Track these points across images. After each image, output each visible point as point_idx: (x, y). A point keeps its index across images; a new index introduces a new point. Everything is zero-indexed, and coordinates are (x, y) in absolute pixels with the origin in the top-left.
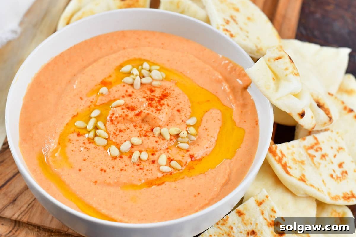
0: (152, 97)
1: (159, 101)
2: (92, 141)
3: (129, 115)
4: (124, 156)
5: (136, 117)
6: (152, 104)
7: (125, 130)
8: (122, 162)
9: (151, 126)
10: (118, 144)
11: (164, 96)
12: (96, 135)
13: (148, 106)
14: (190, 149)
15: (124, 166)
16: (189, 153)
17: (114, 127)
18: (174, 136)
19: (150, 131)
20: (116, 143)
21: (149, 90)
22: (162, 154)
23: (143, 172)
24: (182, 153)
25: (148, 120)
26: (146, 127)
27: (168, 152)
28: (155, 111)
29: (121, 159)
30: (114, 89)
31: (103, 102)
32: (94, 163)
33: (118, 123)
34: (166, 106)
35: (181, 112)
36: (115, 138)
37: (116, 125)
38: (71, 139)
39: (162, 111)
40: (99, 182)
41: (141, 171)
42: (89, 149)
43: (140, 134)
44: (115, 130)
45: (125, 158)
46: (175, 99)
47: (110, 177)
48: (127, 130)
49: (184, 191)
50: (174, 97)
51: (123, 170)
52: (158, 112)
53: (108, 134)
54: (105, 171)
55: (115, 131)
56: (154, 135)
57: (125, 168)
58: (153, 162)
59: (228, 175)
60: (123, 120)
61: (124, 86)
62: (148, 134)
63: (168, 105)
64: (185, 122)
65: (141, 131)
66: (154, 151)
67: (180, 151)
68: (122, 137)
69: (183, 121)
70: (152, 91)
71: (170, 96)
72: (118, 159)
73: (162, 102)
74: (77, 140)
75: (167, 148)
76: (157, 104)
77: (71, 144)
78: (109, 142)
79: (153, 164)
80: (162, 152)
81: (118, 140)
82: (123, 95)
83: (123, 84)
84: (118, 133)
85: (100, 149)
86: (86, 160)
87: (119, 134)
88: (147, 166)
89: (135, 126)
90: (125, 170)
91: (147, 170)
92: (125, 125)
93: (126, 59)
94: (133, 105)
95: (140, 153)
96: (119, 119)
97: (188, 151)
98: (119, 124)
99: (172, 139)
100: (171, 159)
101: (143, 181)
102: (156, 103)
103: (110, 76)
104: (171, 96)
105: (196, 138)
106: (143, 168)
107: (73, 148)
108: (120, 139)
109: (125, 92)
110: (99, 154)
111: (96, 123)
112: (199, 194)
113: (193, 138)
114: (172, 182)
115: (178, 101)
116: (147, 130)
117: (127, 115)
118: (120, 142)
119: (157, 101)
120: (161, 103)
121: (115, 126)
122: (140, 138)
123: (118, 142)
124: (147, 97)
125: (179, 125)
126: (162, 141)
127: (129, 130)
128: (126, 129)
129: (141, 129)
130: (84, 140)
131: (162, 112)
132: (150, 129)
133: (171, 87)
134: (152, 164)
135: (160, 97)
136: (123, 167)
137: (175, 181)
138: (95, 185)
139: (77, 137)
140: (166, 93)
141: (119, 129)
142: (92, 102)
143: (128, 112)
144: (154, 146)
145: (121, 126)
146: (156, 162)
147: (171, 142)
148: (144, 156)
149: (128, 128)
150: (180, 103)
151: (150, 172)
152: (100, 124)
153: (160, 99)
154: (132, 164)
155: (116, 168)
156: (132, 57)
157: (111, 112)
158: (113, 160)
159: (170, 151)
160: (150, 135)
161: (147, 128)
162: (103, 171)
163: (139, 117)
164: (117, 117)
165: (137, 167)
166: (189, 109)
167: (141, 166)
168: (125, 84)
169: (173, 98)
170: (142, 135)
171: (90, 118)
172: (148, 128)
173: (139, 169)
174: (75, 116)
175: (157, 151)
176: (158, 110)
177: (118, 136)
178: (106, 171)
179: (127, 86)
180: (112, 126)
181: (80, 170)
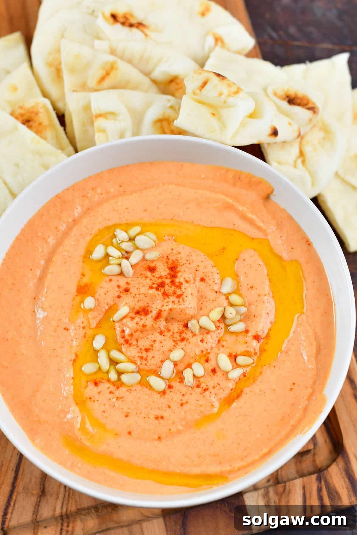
0: (160, 280)
1: (173, 282)
2: (119, 383)
3: (146, 323)
4: (173, 384)
5: (157, 322)
6: (167, 292)
7: (152, 346)
8: (176, 394)
9: (180, 322)
10: (155, 371)
11: (173, 270)
12: (120, 373)
13: (164, 299)
14: (248, 327)
15: (183, 398)
16: (250, 334)
17: (134, 349)
18: (219, 321)
19: (184, 329)
20: (152, 370)
21: (148, 270)
22: (218, 354)
23: (210, 393)
24: (241, 338)
25: (174, 317)
26: (176, 327)
27: (223, 346)
28: (176, 300)
29: (172, 390)
30: (100, 292)
31: (98, 320)
32: (141, 413)
33: (137, 340)
34: (185, 285)
35: (207, 280)
36: (146, 364)
37: (136, 345)
38: (91, 396)
39: (185, 295)
40: (163, 436)
41: (207, 393)
42: (123, 397)
43: (174, 341)
44: (138, 352)
45: (176, 384)
46: (187, 265)
47: (174, 423)
48: (155, 344)
49: (274, 390)
50: (186, 263)
51: (184, 403)
52: (181, 300)
53: (134, 363)
54: (162, 418)
55: (140, 355)
56: (192, 332)
57: (185, 399)
58: (214, 371)
59: (315, 338)
60: (142, 333)
61: (111, 280)
62: (184, 335)
63: (187, 282)
64: (220, 292)
65: (172, 336)
66: (205, 356)
67: (237, 336)
68: (154, 357)
69: (216, 292)
70: (152, 270)
71: (179, 265)
72: (168, 392)
73: (177, 280)
74: (99, 393)
75: (219, 341)
76: (173, 287)
77: (96, 403)
78: (142, 374)
79: (216, 375)
80: (216, 350)
81: (152, 363)
82: (117, 294)
83: (107, 279)
84: (144, 354)
85: (136, 390)
86: (129, 415)
87: (147, 356)
88: (210, 382)
89: (161, 333)
90: (187, 402)
91: (214, 388)
92: (147, 339)
93: (88, 238)
94: (141, 304)
95: (191, 368)
96: (136, 335)
97: (247, 331)
98: (139, 341)
99: (218, 326)
100: (234, 354)
101: (217, 405)
102: (171, 287)
103: (83, 275)
104: (181, 264)
105: (246, 307)
106: (207, 387)
107: (103, 408)
108: (153, 361)
109: (117, 289)
110: (139, 398)
111: (109, 356)
112: (294, 384)
113: (243, 310)
114: (252, 384)
115: (194, 265)
116: (179, 330)
117: (144, 326)
118: (156, 365)
119: (170, 284)
120: (177, 284)
121: (135, 347)
122: (177, 346)
123: (154, 367)
124: (153, 284)
125: (215, 301)
126: (209, 336)
127: (157, 343)
128: (152, 343)
129: (171, 333)
130: (108, 389)
131: (186, 297)
132: (182, 326)
133: (172, 249)
134: (214, 375)
135: (169, 274)
136: (181, 400)
137: (254, 381)
138: (161, 441)
139: (96, 388)
140: (172, 263)
141: (143, 348)
142: (84, 328)
143: (141, 319)
144: (202, 349)
145: (144, 343)
146: (217, 369)
147: (219, 331)
148: (199, 369)
149: (155, 341)
150: (198, 268)
151: (218, 387)
152: (115, 354)
153: (171, 278)
154: (190, 389)
155: (174, 406)
156: (95, 231)
157: (118, 330)
158: (163, 396)
159: (224, 343)
160: (187, 335)
161: (178, 328)
162: (159, 419)
163: (160, 319)
164: (132, 335)
165: (199, 390)
166: (215, 270)
167: (203, 386)
168: (110, 277)
169: (185, 265)
170: (178, 342)
171: (96, 352)
172: (179, 326)
173: (204, 393)
174: (75, 361)
175: (209, 353)
176: (179, 296)
177: (149, 359)
178: (164, 416)
179: (115, 279)
180: (131, 349)
181: (130, 433)
